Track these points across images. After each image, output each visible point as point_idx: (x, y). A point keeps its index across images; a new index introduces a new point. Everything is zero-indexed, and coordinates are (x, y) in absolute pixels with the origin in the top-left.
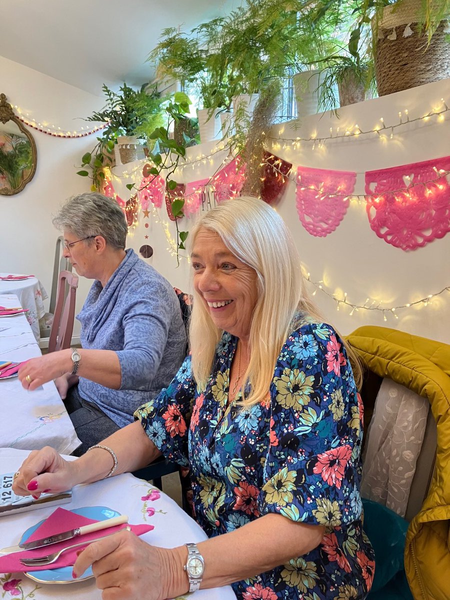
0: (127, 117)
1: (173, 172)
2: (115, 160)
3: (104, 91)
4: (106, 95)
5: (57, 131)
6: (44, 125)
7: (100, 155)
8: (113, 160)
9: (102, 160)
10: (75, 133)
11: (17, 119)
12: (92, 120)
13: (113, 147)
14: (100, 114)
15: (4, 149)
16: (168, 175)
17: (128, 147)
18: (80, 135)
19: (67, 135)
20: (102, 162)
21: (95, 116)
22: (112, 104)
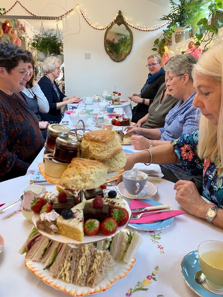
0: (182, 16)
1: (209, 43)
2: (171, 42)
3: (170, 2)
4: (171, 4)
5: (143, 28)
6: (137, 25)
7: (164, 39)
8: (170, 42)
9: (164, 42)
10: (152, 28)
11: (125, 23)
12: (162, 20)
13: (171, 34)
14: (166, 16)
15: (114, 42)
16: (206, 45)
17: (180, 33)
18: (154, 29)
19: (148, 30)
20: (164, 43)
21: (164, 17)
22: (174, 10)
